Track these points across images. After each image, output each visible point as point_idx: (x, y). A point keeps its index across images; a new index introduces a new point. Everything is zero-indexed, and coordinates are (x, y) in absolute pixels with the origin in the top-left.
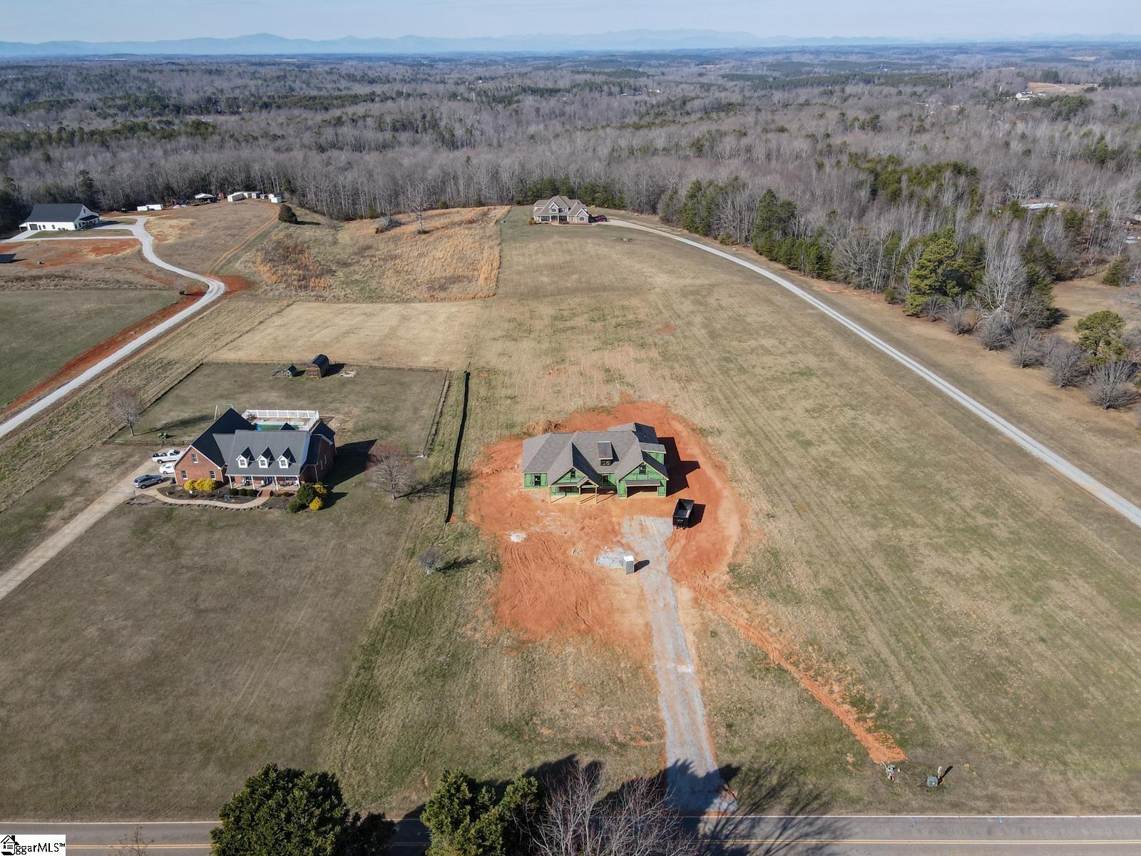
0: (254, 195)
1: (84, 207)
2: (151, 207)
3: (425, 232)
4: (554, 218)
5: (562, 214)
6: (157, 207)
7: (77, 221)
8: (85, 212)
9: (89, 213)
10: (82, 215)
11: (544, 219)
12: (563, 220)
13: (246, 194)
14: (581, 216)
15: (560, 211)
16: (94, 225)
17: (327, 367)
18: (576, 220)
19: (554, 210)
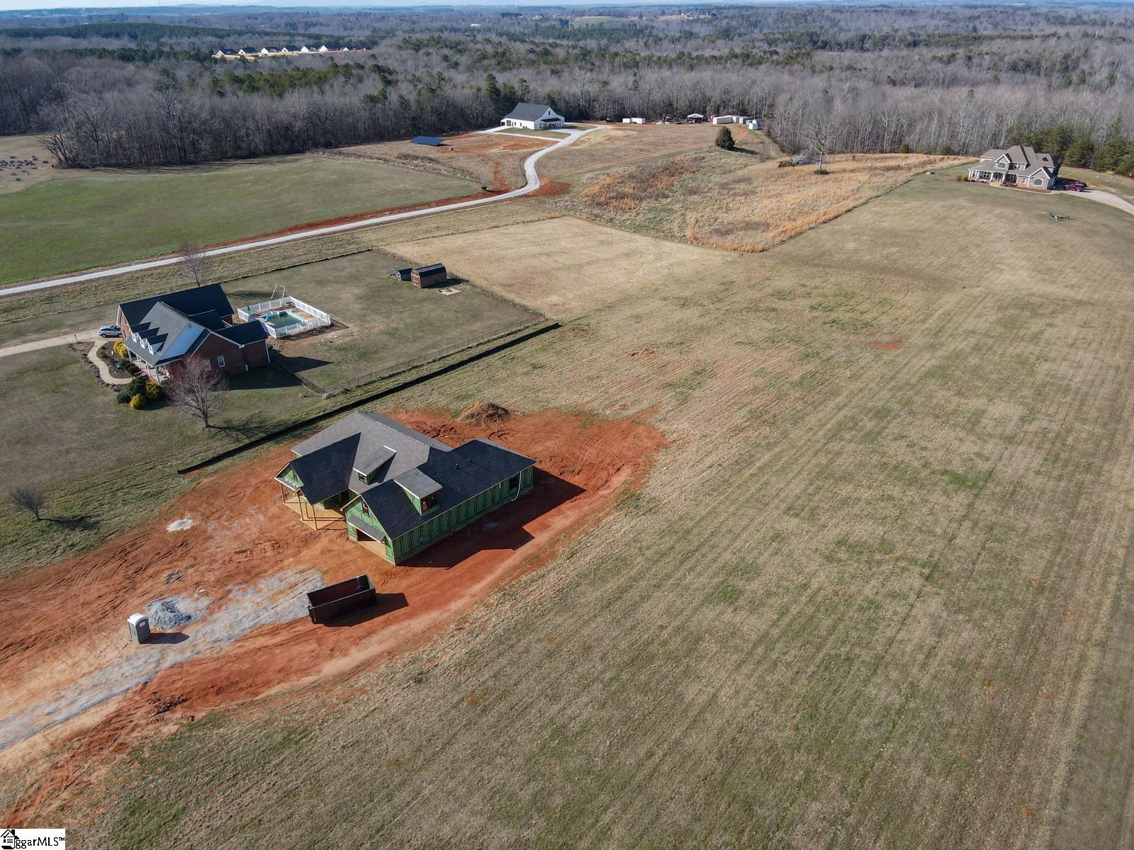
0: (741, 120)
1: (550, 109)
2: (634, 120)
3: (824, 173)
4: (998, 176)
5: (1011, 172)
6: (639, 121)
7: (539, 121)
8: (550, 113)
9: (554, 115)
10: (546, 116)
11: (985, 176)
12: (1010, 180)
13: (734, 118)
14: (1036, 177)
15: (1012, 166)
16: (555, 127)
17: (436, 277)
18: (1028, 183)
19: (1003, 165)
